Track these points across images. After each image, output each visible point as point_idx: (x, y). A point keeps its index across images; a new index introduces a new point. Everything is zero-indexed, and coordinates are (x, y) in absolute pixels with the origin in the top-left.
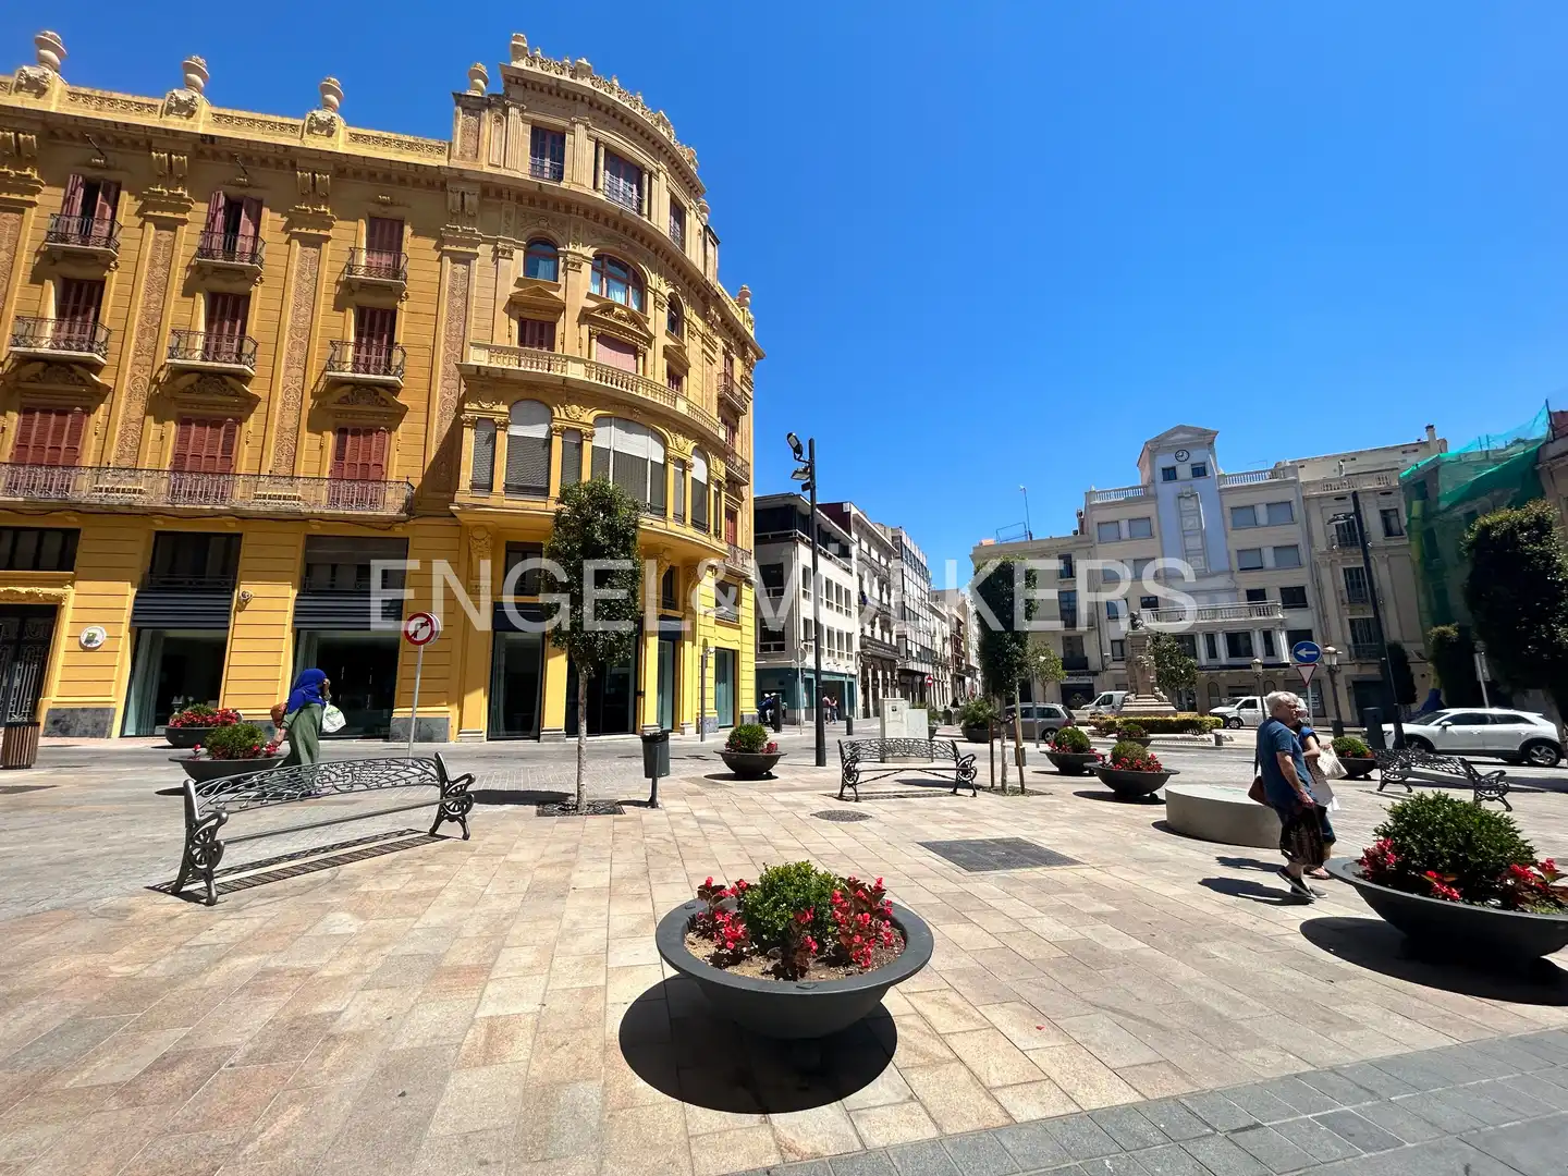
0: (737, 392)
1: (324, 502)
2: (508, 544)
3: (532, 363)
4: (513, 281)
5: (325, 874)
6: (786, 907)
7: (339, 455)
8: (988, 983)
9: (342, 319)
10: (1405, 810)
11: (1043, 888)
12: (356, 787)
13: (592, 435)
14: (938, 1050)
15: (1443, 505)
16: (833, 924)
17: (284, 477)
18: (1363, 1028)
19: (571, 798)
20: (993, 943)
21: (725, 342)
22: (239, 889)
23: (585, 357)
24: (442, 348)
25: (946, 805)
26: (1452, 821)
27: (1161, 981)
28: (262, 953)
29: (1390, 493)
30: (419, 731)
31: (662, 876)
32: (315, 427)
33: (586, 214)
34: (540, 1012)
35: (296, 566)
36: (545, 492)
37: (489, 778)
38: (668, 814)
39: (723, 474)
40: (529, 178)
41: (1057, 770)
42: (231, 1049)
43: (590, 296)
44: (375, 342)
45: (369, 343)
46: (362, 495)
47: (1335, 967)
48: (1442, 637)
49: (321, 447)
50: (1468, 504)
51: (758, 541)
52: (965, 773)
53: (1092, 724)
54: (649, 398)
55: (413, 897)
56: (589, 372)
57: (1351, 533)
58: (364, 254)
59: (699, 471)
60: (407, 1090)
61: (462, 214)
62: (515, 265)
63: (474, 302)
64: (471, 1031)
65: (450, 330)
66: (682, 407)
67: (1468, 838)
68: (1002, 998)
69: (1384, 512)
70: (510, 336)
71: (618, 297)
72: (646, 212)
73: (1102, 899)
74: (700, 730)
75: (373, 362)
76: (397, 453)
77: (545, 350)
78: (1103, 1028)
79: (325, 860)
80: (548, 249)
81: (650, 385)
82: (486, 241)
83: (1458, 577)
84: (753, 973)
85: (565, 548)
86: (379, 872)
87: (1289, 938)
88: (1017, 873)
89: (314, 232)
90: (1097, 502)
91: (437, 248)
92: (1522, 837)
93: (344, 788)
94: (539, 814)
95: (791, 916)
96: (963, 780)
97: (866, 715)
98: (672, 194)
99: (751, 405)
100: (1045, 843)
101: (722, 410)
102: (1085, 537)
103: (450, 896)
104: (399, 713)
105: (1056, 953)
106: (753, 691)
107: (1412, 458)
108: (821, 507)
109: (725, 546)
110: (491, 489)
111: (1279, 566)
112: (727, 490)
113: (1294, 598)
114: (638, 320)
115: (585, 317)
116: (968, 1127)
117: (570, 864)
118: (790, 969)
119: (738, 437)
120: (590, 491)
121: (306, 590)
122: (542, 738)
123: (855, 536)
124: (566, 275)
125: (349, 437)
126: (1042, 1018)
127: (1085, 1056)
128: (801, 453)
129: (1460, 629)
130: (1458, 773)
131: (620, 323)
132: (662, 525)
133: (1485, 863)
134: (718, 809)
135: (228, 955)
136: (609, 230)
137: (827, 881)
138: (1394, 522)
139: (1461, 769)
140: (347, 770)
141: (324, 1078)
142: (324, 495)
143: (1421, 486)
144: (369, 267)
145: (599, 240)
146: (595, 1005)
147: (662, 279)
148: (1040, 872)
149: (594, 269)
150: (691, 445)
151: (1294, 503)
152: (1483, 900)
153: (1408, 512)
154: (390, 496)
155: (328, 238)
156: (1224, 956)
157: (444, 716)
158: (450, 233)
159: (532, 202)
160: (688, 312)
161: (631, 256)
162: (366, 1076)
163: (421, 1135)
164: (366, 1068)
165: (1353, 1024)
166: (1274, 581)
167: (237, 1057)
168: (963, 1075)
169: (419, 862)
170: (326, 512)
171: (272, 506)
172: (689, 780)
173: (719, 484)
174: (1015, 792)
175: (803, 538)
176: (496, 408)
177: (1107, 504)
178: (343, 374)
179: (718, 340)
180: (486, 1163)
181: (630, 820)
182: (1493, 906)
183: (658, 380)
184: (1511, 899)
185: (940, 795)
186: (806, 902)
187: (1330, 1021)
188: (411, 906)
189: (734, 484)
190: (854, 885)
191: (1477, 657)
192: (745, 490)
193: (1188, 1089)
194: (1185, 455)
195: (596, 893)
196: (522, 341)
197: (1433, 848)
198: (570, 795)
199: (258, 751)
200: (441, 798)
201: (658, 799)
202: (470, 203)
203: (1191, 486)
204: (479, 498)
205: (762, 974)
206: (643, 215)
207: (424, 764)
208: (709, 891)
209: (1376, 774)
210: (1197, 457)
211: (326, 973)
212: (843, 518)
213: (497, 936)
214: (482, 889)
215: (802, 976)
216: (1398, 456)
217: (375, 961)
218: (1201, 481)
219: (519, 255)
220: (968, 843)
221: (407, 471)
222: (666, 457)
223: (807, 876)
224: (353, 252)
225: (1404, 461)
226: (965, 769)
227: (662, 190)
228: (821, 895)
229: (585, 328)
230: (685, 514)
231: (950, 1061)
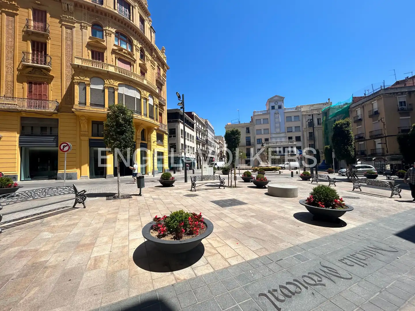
0: (162, 79)
1: (26, 106)
2: (92, 121)
3: (97, 65)
4: (88, 37)
5: (39, 221)
6: (177, 222)
7: (30, 91)
8: (226, 235)
9: (26, 44)
10: (316, 189)
11: (240, 210)
12: (47, 196)
13: (118, 89)
14: (214, 251)
15: (330, 118)
16: (188, 225)
17: (10, 97)
18: (303, 236)
19: (116, 195)
20: (228, 225)
21: (158, 63)
22: (9, 228)
23: (114, 64)
24: (64, 58)
25: (217, 191)
26: (325, 191)
27: (264, 230)
28: (20, 246)
29: (319, 115)
30: (67, 176)
31: (143, 214)
32: (20, 80)
33: (112, 17)
34: (110, 254)
35: (18, 126)
36: (103, 106)
37: (91, 189)
38: (145, 197)
39: (158, 103)
40: (91, 2)
41: (244, 181)
42: (12, 275)
43: (115, 45)
44: (39, 53)
45: (37, 53)
46: (40, 105)
47: (299, 223)
48: (327, 148)
49: (23, 88)
50: (335, 118)
51: (168, 122)
52: (222, 183)
53: (252, 169)
54: (135, 79)
55: (69, 226)
56: (116, 69)
57: (311, 124)
58: (32, 22)
59: (151, 101)
60: (71, 279)
61: (68, 12)
62: (88, 32)
63: (75, 43)
64: (90, 261)
65: (67, 52)
66: (145, 82)
67: (327, 195)
68: (229, 237)
69: (318, 119)
70: (88, 56)
71: (124, 46)
72: (132, 19)
73: (253, 212)
74: (153, 173)
75: (39, 60)
76: (51, 91)
77: (101, 61)
78: (251, 242)
79: (38, 217)
80: (99, 28)
81: (135, 75)
82: (77, 22)
83: (331, 134)
84: (168, 239)
85: (111, 124)
86: (57, 219)
87: (291, 218)
88: (233, 207)
89: (11, 11)
90: (256, 114)
91: (60, 22)
92: (337, 194)
93: (43, 196)
94: (107, 199)
95: (178, 224)
96: (222, 185)
97: (198, 168)
98: (140, 14)
99: (166, 83)
100: (241, 199)
101: (158, 84)
102: (253, 123)
103: (81, 224)
104: (60, 172)
105: (242, 226)
106: (168, 163)
107: (325, 106)
108: (186, 113)
109: (159, 123)
110: (86, 105)
111: (296, 131)
112: (159, 107)
113: (298, 139)
114: (131, 54)
115: (113, 52)
116: (221, 268)
117: (117, 213)
118: (177, 237)
119: (162, 92)
120: (118, 108)
121: (22, 135)
122: (107, 177)
123: (195, 121)
124: (106, 37)
125: (33, 85)
126: (238, 241)
127: (247, 249)
128: (180, 98)
129: (330, 146)
130: (327, 179)
131: (125, 55)
132: (140, 117)
133: (330, 199)
134: (158, 195)
135: (8, 247)
136: (120, 24)
137: (187, 214)
138: (320, 121)
139: (327, 178)
140: (43, 191)
141: (45, 279)
142: (26, 104)
143: (326, 113)
144: (34, 27)
145: (117, 27)
146: (125, 250)
147: (138, 42)
148: (239, 207)
149: (115, 36)
150: (148, 94)
151: (300, 116)
152: (329, 207)
153: (323, 119)
154: (50, 105)
155: (17, 14)
156: (278, 223)
157: (75, 172)
158: (64, 18)
159: (93, 11)
160: (146, 53)
161: (128, 34)
162: (58, 277)
163: (76, 290)
164: (57, 275)
165: (302, 235)
166: (294, 135)
167: (14, 277)
168: (220, 257)
169: (70, 216)
170: (27, 109)
171: (6, 107)
172: (150, 188)
173: (157, 105)
174: (234, 187)
175: (181, 122)
176: (85, 79)
177: (258, 115)
178: (28, 64)
179: (155, 62)
180: (96, 294)
181: (133, 200)
182: (330, 208)
183: (138, 74)
184: (334, 207)
185: (216, 189)
186: (182, 220)
187: (298, 235)
188: (69, 228)
189: (161, 106)
190: (194, 215)
191: (333, 152)
192: (164, 107)
193: (268, 253)
194: (277, 103)
195: (125, 220)
196: (93, 57)
197: (320, 197)
198: (116, 194)
199: (11, 185)
200: (76, 197)
201: (142, 194)
202: (70, 8)
203: (278, 111)
204: (82, 107)
205: (171, 239)
206: (131, 20)
207: (70, 188)
208: (156, 219)
209: (311, 179)
210: (279, 104)
211: (42, 250)
212: (192, 116)
213: (96, 235)
214: (91, 222)
215: (181, 238)
216: (322, 106)
217: (58, 245)
218: (280, 110)
219: (89, 28)
220: (223, 201)
221: (55, 98)
222: (141, 97)
223: (182, 214)
224: (28, 20)
225: (323, 107)
226: (222, 182)
227: (137, 13)
228: (186, 218)
229: (114, 55)
230: (147, 114)
231: (217, 254)
